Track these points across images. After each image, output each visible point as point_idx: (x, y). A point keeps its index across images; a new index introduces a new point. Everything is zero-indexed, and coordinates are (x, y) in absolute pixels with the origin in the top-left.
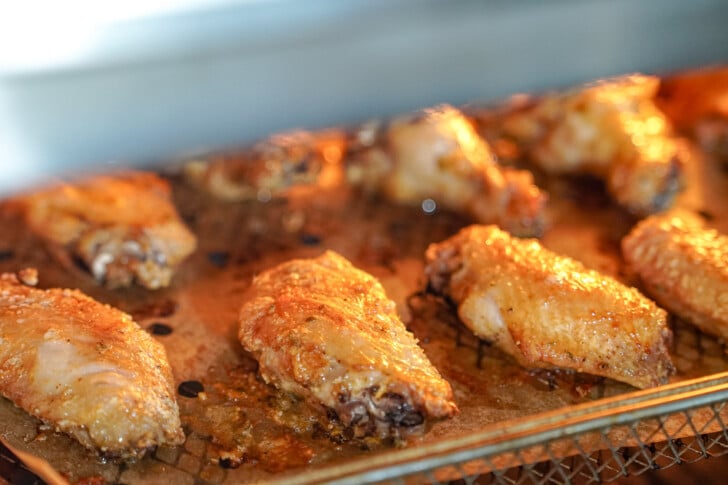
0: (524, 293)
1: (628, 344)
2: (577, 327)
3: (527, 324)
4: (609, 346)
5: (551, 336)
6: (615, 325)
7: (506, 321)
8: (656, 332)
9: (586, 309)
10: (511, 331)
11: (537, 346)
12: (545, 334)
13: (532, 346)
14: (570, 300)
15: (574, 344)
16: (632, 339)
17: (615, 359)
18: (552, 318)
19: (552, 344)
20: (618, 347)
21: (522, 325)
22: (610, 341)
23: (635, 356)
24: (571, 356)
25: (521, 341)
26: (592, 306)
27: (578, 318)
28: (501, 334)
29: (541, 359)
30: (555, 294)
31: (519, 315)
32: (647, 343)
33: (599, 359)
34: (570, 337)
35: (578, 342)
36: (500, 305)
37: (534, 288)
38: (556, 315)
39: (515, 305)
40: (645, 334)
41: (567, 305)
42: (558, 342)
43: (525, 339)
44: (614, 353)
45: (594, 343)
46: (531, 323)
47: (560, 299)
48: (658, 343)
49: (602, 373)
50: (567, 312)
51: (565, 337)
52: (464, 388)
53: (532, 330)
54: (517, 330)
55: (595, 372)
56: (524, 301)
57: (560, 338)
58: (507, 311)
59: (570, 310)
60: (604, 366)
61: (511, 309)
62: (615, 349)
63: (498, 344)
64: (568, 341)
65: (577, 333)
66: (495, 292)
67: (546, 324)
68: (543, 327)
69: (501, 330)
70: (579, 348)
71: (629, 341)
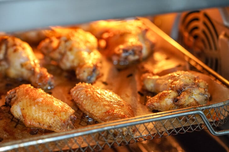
0: (29, 104)
1: (58, 120)
2: (43, 115)
3: (28, 114)
4: (52, 120)
5: (35, 117)
6: (55, 114)
7: (22, 113)
8: (68, 117)
9: (47, 109)
10: (23, 116)
11: (29, 120)
12: (33, 117)
13: (28, 120)
14: (42, 106)
15: (41, 120)
16: (59, 118)
17: (54, 125)
18: (36, 111)
19: (34, 120)
20: (55, 121)
21: (26, 114)
22: (52, 119)
23: (60, 124)
24: (40, 123)
25: (25, 119)
26: (48, 108)
27: (43, 112)
28: (21, 117)
29: (30, 125)
30: (37, 104)
31: (26, 111)
32: (64, 120)
33: (49, 125)
34: (40, 118)
35: (43, 119)
36: (21, 108)
37: (32, 102)
38: (37, 111)
39: (25, 108)
40: (64, 117)
41: (41, 108)
42: (36, 119)
43: (26, 118)
44: (53, 123)
45: (48, 120)
46: (29, 113)
47: (39, 106)
48: (68, 120)
49: (49, 129)
50: (41, 110)
51: (39, 118)
52: (7, 134)
53: (29, 116)
54: (24, 115)
55: (47, 129)
56: (28, 106)
57: (37, 118)
58: (23, 109)
59: (42, 109)
60: (50, 127)
61: (24, 109)
62: (54, 121)
63: (21, 120)
64: (39, 119)
65: (43, 117)
66: (20, 104)
67: (33, 113)
68: (32, 114)
69: (21, 115)
70: (43, 121)
71: (59, 119)
